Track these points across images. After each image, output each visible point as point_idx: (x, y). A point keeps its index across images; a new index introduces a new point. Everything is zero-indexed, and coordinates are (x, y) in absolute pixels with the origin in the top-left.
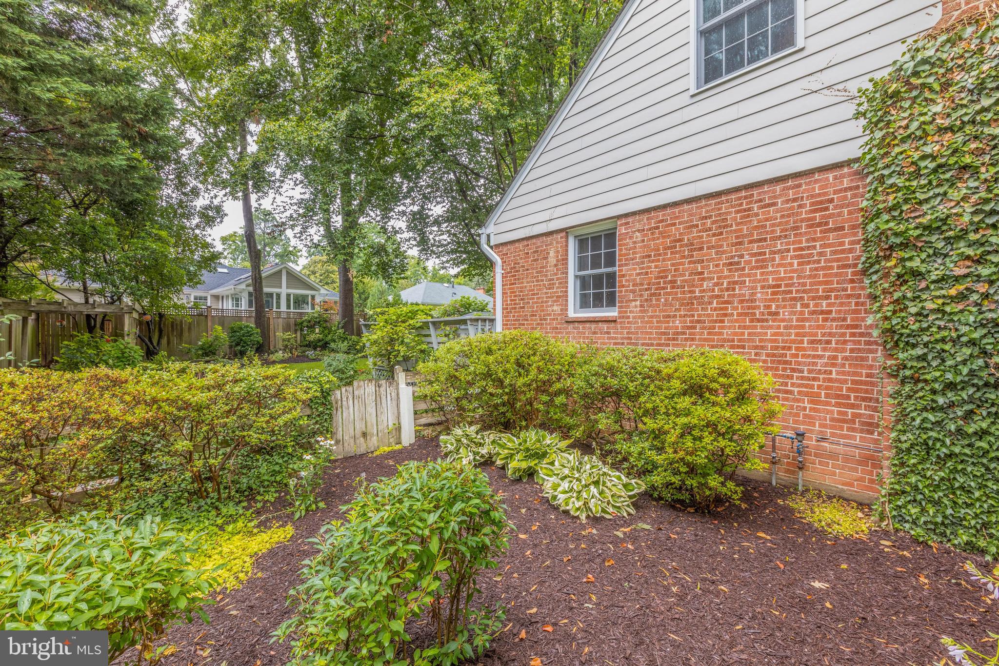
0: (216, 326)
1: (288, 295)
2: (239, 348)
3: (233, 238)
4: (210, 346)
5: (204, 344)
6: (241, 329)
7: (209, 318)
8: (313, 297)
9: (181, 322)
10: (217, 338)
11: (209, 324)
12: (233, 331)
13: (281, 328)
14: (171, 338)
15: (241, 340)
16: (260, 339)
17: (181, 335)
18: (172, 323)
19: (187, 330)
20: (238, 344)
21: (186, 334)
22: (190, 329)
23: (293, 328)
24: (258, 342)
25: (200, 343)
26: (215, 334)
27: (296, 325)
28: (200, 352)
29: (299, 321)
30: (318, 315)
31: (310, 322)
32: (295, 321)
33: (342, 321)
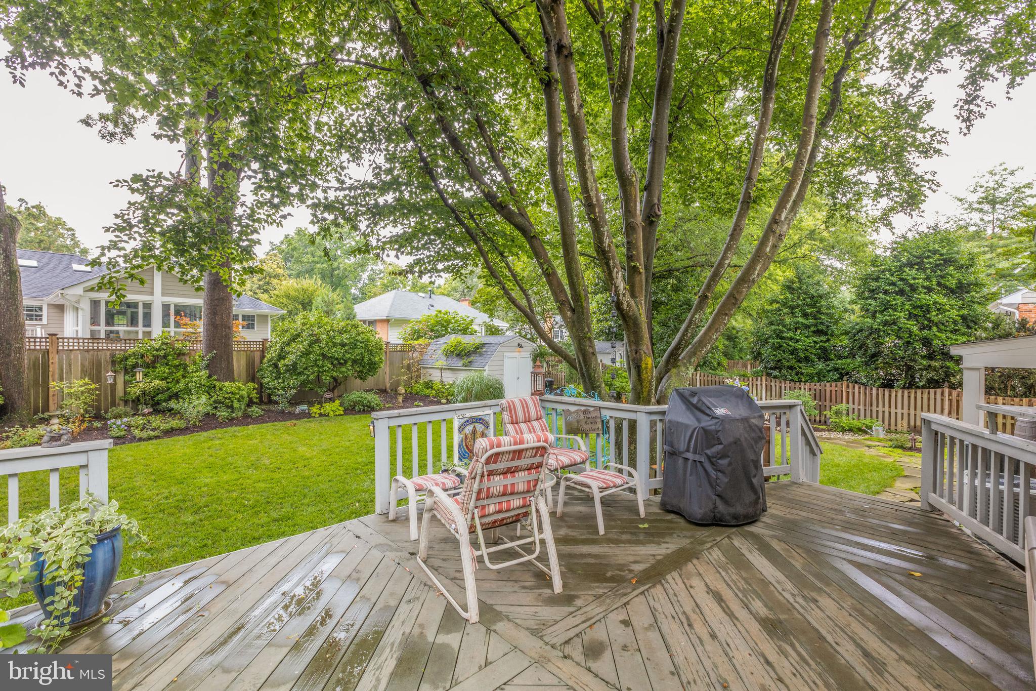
1: (166, 307)
23: (106, 367)
27: (113, 362)
29: (119, 355)
30: (163, 343)
31: (143, 356)
32: (112, 356)
33: (207, 355)
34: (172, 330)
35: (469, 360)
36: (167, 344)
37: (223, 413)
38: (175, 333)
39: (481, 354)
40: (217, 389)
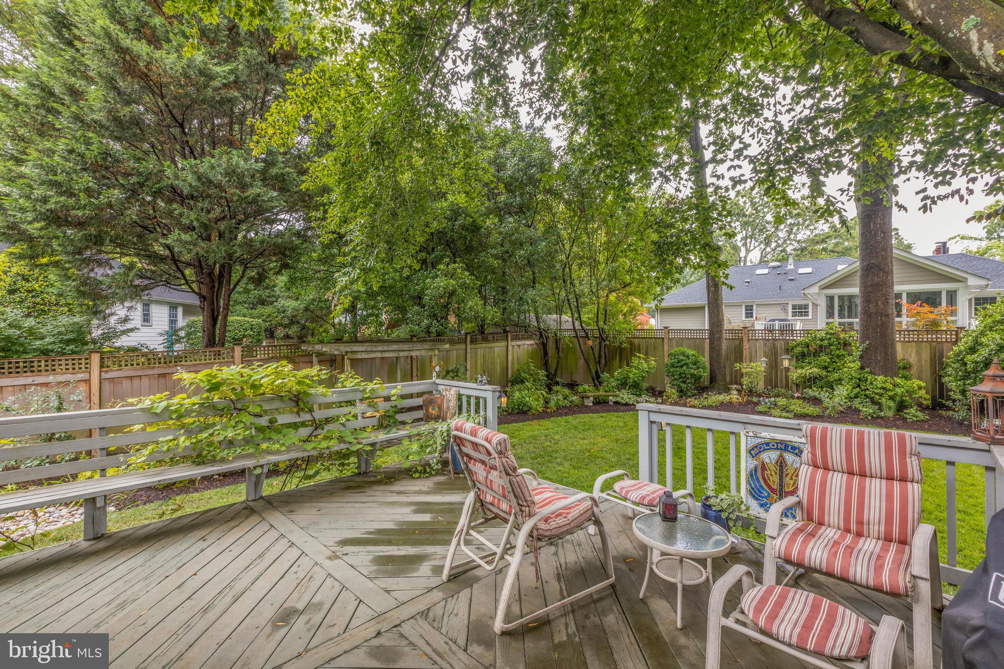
7: (666, 341)
11: (666, 347)
13: (760, 354)
23: (782, 354)
27: (787, 350)
30: (827, 334)
31: (808, 346)
33: (861, 345)
34: (836, 320)
36: (831, 334)
37: (868, 410)
38: (840, 324)
40: (868, 382)
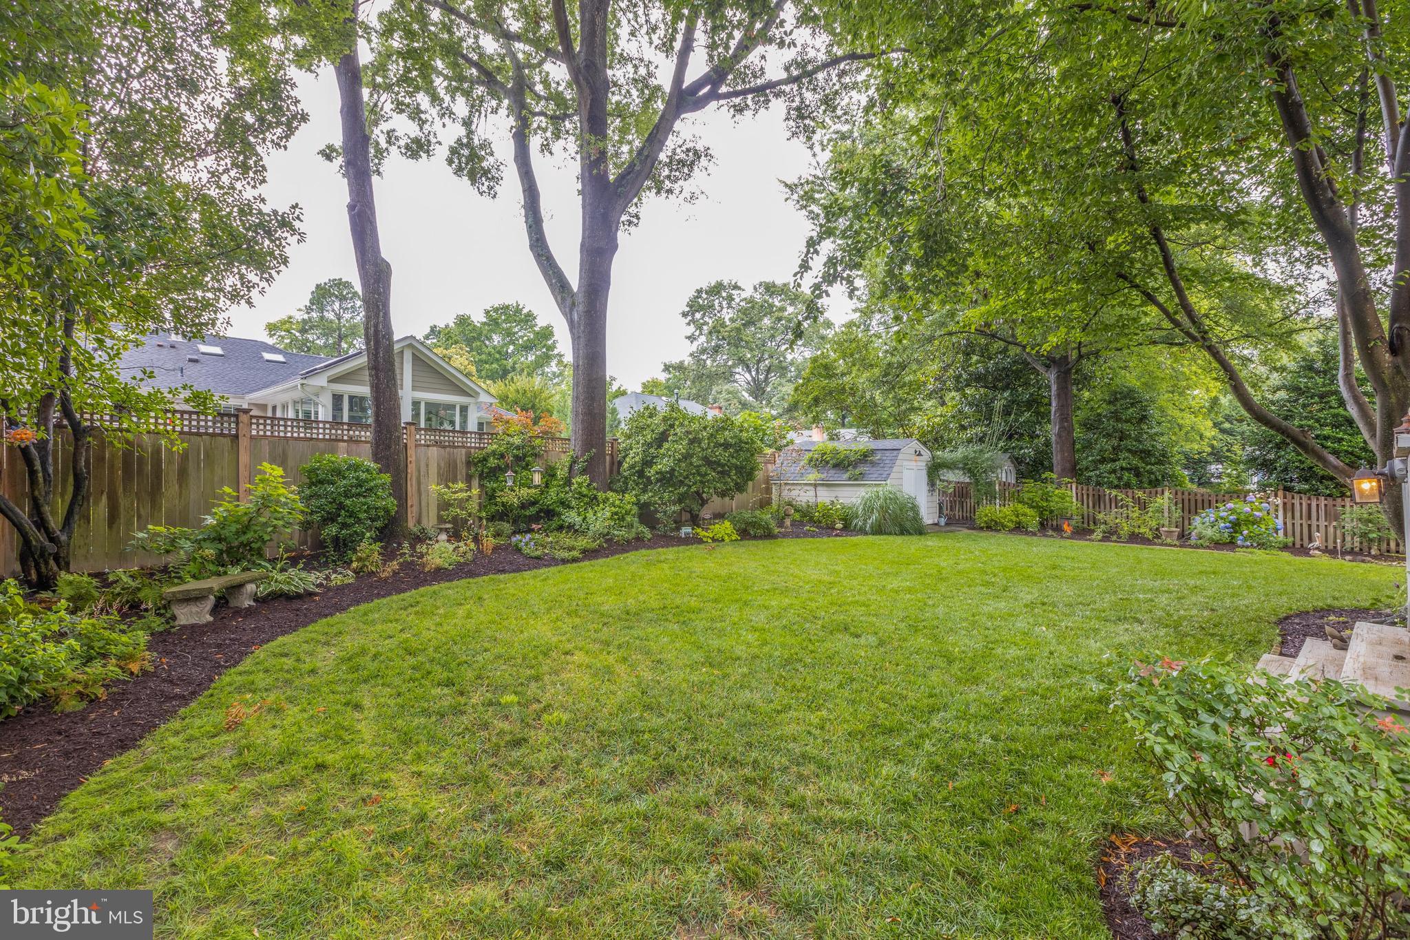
0: (266, 466)
1: (416, 404)
2: (333, 530)
3: (287, 326)
4: (246, 529)
5: (223, 524)
6: (339, 473)
7: (244, 443)
8: (464, 409)
9: (157, 451)
10: (266, 502)
11: (244, 458)
12: (315, 480)
13: (433, 470)
14: (123, 502)
15: (341, 506)
16: (391, 503)
17: (155, 492)
18: (127, 455)
19: (174, 477)
20: (330, 519)
21: (170, 489)
22: (183, 474)
23: (462, 470)
24: (387, 511)
25: (210, 521)
26: (260, 491)
27: (469, 463)
28: (210, 552)
29: (478, 454)
30: (521, 440)
31: (502, 456)
32: (468, 455)
33: (582, 455)
35: (857, 471)
36: (526, 440)
37: (620, 533)
39: (873, 464)
40: (600, 501)
